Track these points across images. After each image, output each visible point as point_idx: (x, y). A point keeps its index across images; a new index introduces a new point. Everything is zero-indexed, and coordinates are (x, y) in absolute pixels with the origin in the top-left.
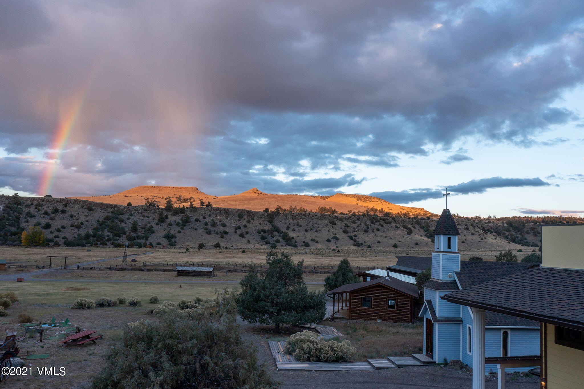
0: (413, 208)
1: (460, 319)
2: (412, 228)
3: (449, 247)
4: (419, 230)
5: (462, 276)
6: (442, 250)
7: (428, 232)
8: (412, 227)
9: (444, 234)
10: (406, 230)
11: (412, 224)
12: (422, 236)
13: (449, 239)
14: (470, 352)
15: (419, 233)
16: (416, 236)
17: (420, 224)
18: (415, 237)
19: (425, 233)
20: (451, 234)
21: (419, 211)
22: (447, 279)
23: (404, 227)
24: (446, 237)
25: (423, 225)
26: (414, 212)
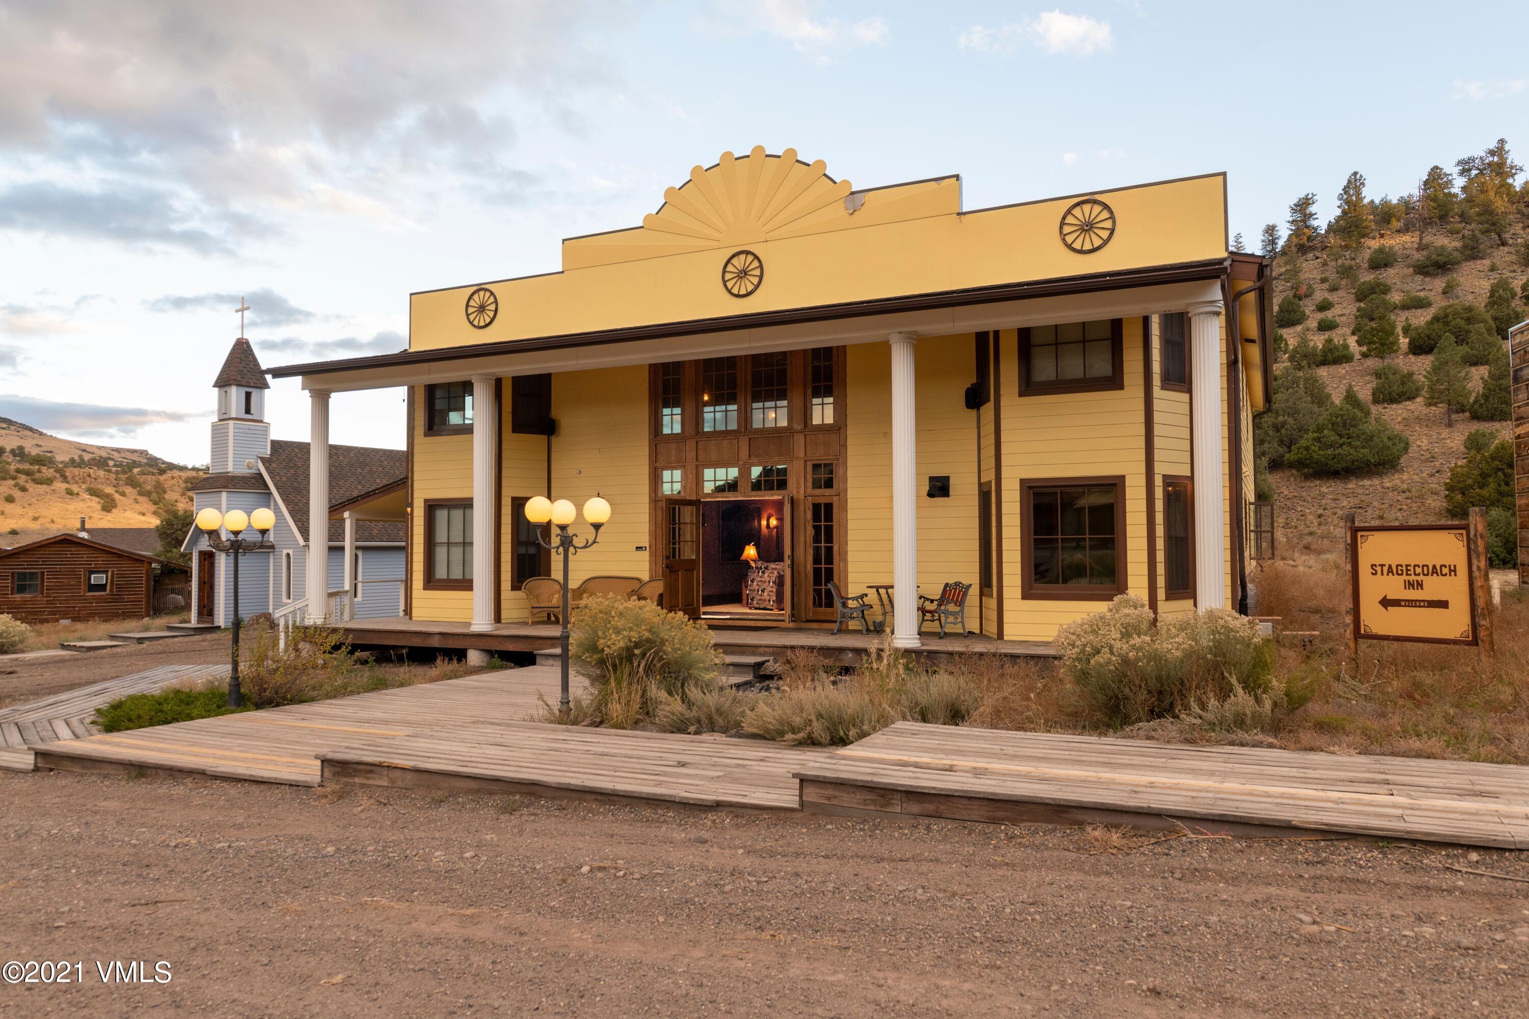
0: (118, 450)
1: (270, 544)
2: (117, 496)
3: (248, 411)
4: (135, 499)
5: (274, 465)
6: (234, 415)
7: (161, 505)
8: (117, 491)
9: (239, 385)
10: (97, 499)
11: (115, 486)
12: (144, 514)
13: (248, 396)
14: (289, 598)
15: (137, 506)
16: (129, 514)
17: (140, 486)
18: (124, 518)
19: (153, 508)
20: (252, 384)
21: (135, 457)
22: (243, 471)
23: (93, 492)
24: (243, 391)
25: (148, 488)
26: (121, 459)
